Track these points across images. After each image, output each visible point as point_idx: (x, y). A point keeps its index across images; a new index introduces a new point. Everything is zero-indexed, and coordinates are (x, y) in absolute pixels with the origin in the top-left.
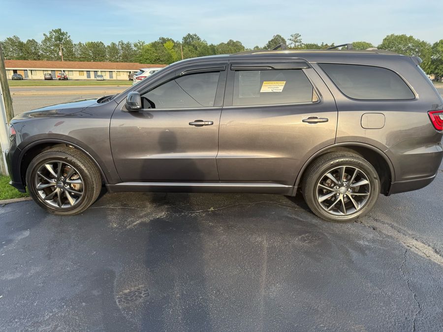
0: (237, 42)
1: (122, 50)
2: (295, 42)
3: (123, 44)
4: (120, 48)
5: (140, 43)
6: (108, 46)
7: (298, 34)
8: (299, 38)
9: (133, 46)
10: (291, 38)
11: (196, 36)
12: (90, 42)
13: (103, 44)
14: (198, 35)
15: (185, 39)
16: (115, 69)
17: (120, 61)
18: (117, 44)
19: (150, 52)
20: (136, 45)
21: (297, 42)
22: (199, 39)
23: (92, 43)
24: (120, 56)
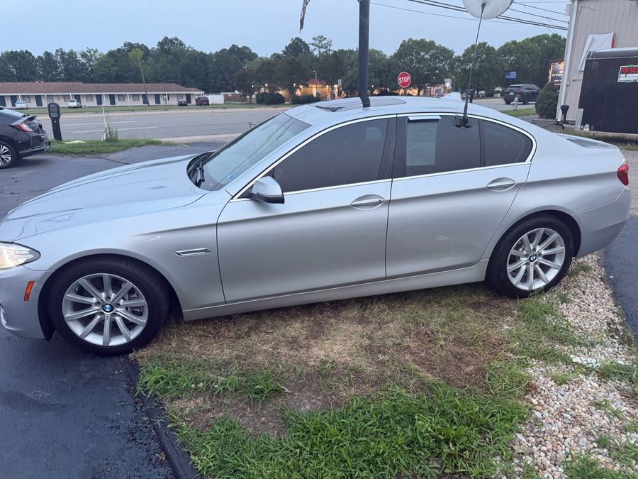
0: (244, 47)
1: (63, 62)
2: (319, 47)
3: (63, 53)
4: (59, 58)
5: (90, 53)
6: (39, 57)
7: (322, 37)
8: (324, 42)
9: (79, 56)
10: (314, 42)
11: (177, 40)
12: (9, 51)
13: (30, 54)
14: (180, 39)
15: (161, 44)
16: (44, 92)
17: (61, 80)
18: (54, 53)
19: (106, 64)
20: (84, 55)
21: (322, 47)
22: (182, 45)
23: (12, 52)
24: (61, 72)
